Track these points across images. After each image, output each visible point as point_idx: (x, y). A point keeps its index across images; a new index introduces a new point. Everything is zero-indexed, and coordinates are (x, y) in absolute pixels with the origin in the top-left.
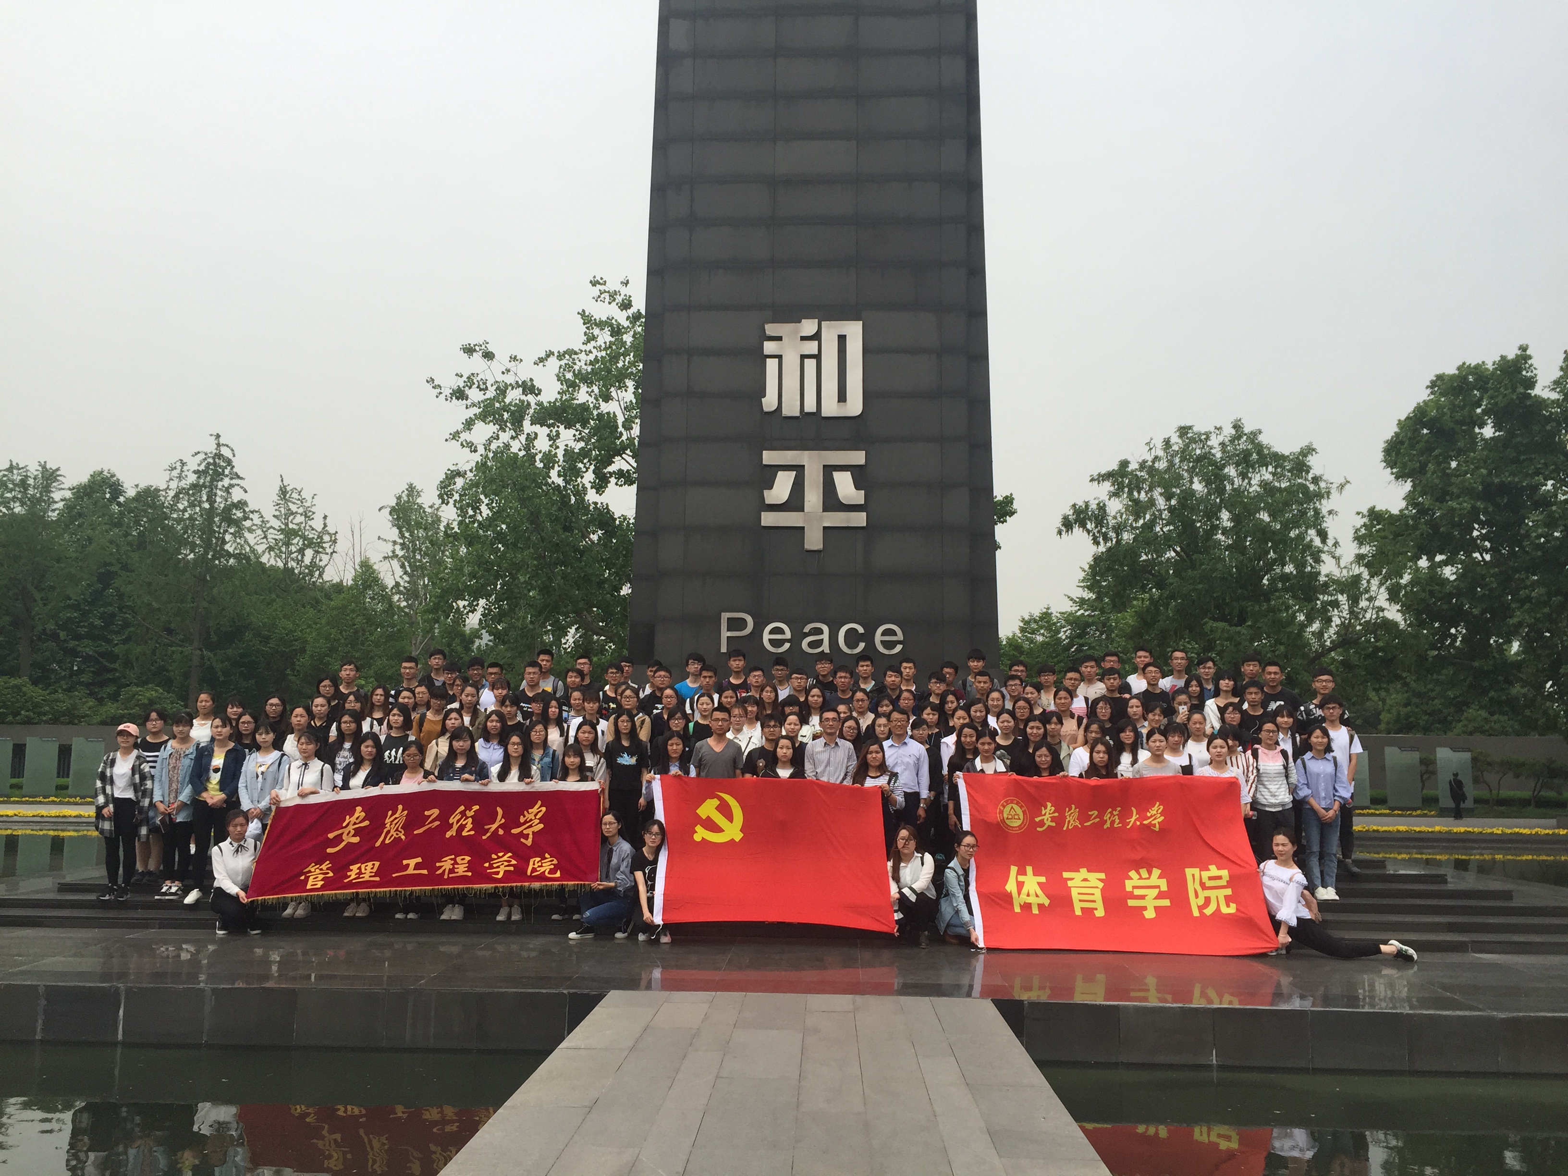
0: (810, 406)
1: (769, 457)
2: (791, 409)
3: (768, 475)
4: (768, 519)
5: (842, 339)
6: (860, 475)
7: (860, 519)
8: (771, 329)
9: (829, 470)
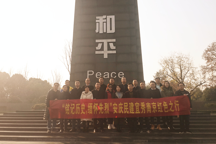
0: (105, 31)
1: (97, 41)
2: (101, 32)
3: (97, 44)
4: (97, 52)
5: (111, 19)
6: (114, 44)
7: (115, 52)
8: (97, 18)
9: (108, 43)
